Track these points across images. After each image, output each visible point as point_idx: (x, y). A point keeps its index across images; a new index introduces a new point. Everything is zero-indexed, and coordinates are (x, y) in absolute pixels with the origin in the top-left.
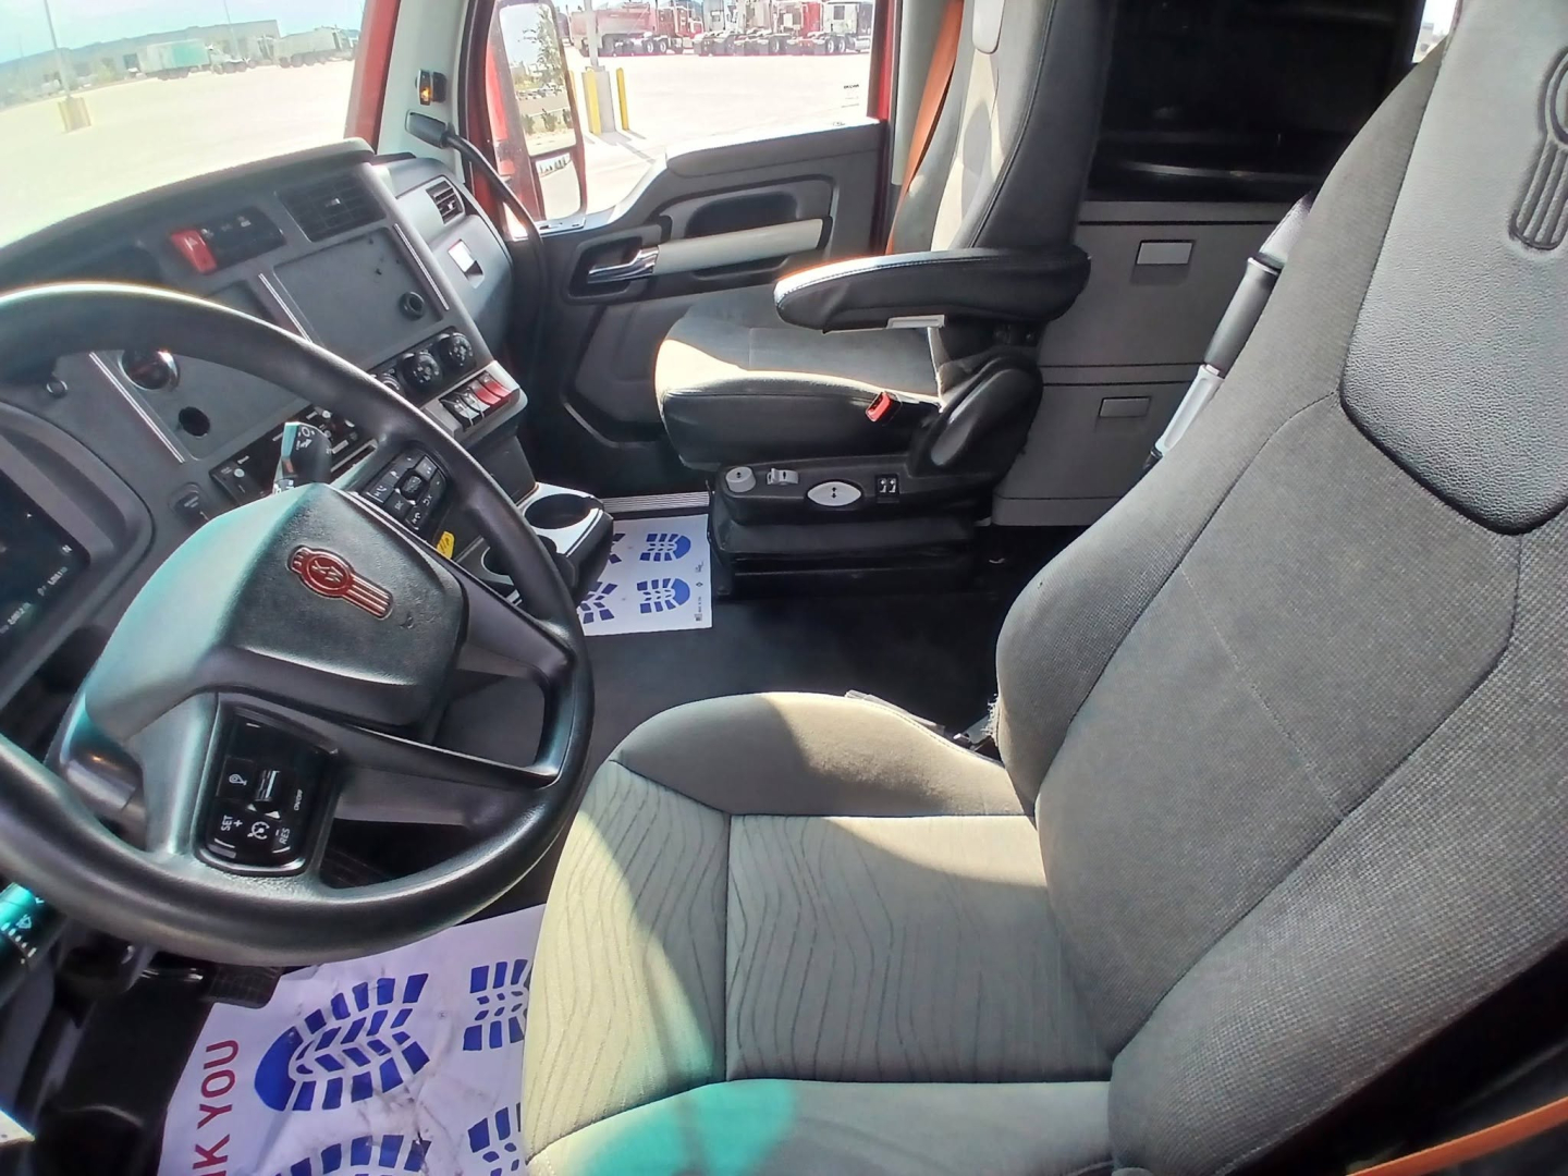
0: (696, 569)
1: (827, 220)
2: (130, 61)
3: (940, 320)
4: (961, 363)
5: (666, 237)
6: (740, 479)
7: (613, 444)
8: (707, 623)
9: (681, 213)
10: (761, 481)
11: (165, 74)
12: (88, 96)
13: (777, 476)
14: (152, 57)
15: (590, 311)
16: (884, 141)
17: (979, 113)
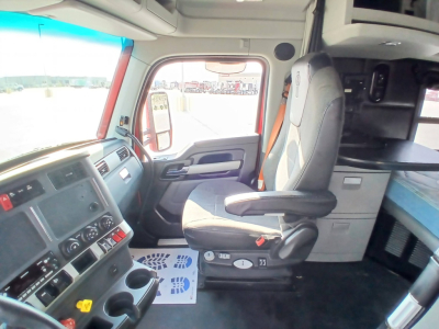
0: (192, 274)
1: (242, 161)
2: (67, 82)
3: (283, 215)
4: (289, 225)
5: (192, 164)
6: (209, 256)
7: (169, 223)
8: (194, 301)
9: (197, 158)
10: (217, 258)
11: (75, 87)
12: (54, 90)
13: (222, 256)
14: (73, 82)
15: (166, 183)
16: (260, 139)
17: (293, 142)
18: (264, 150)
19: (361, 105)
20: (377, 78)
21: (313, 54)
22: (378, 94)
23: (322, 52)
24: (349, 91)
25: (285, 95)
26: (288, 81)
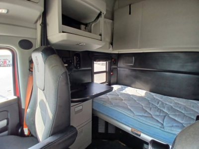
1: (7, 119)
16: (18, 101)
17: (42, 101)
18: (23, 107)
19: (73, 71)
20: (77, 59)
21: (44, 47)
22: (78, 66)
23: (49, 46)
24: (67, 65)
25: (31, 70)
26: (31, 62)
